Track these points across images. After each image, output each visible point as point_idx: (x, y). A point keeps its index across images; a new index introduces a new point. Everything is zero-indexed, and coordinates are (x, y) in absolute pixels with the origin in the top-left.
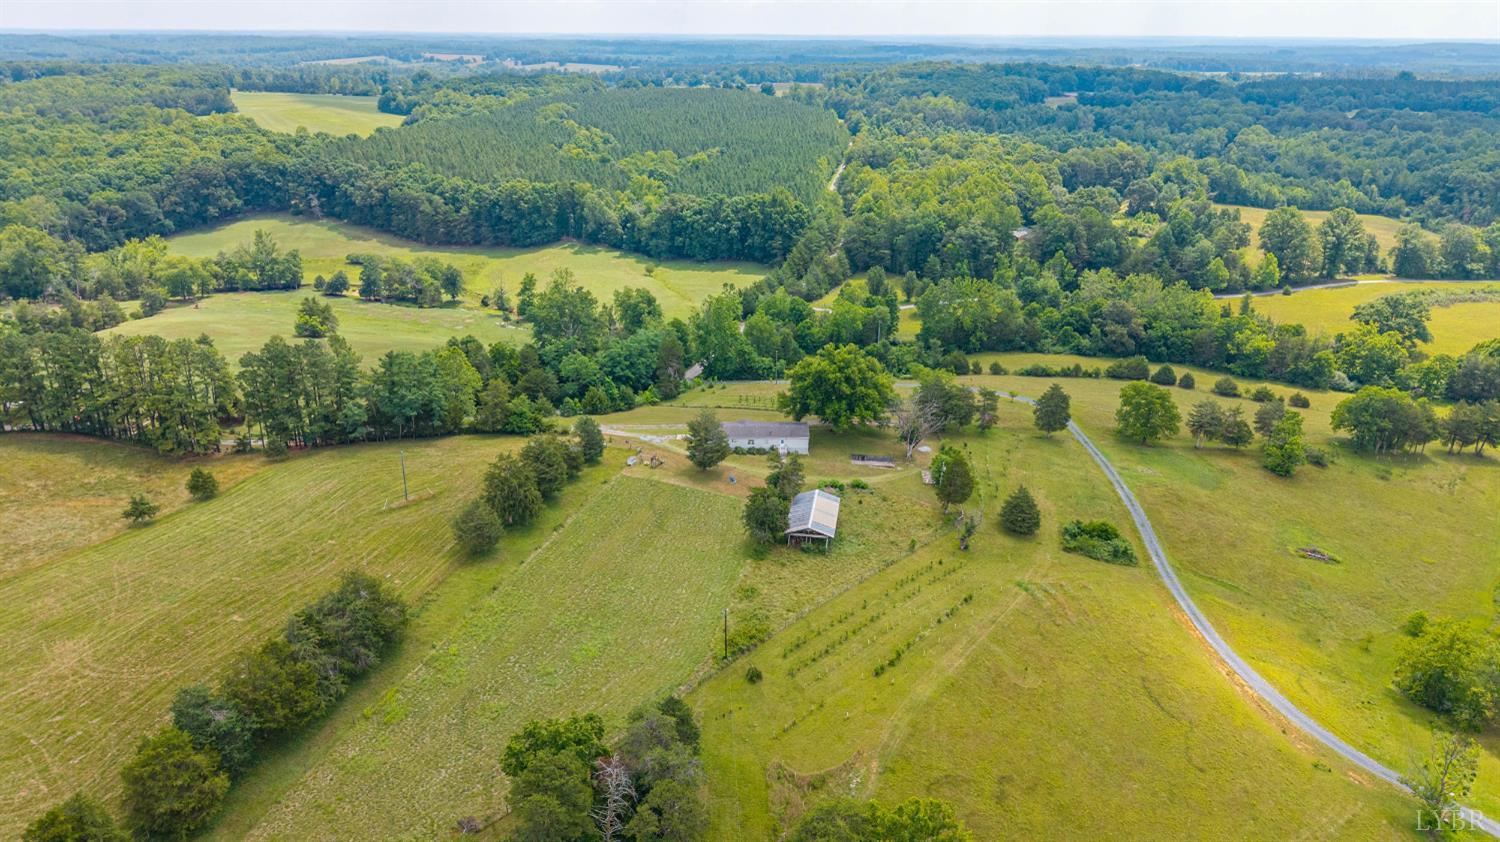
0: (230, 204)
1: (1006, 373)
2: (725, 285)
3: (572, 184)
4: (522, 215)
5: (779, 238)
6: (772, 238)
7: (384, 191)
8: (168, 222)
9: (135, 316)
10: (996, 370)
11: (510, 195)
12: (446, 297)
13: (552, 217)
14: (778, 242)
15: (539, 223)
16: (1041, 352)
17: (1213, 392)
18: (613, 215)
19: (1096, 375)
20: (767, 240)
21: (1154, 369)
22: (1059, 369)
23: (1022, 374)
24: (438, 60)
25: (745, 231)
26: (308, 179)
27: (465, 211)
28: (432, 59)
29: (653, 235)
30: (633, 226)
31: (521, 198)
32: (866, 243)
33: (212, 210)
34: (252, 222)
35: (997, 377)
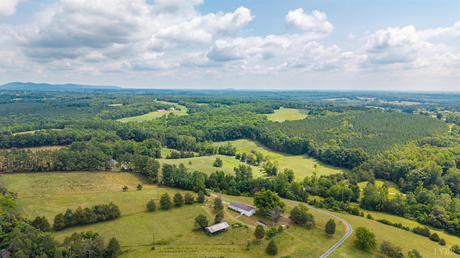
0: (238, 135)
1: (373, 219)
2: (313, 173)
3: (309, 139)
5: (355, 163)
7: (267, 136)
8: (225, 138)
9: (196, 156)
10: (369, 217)
11: (292, 141)
12: (257, 163)
13: (301, 148)
15: (297, 149)
16: (404, 217)
19: (407, 229)
21: (432, 233)
22: (393, 223)
23: (378, 221)
24: (360, 100)
25: (347, 159)
26: (255, 131)
27: (282, 143)
28: (359, 99)
32: (382, 169)
33: (234, 136)
34: (243, 140)
35: (368, 219)
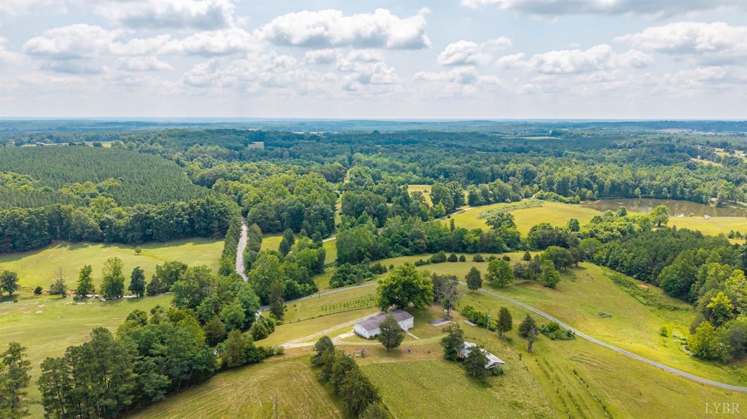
3: (59, 206)
4: (22, 230)
6: (212, 222)
11: (13, 218)
13: (46, 229)
14: (216, 224)
15: (37, 233)
17: (473, 261)
18: (92, 222)
19: (428, 263)
20: (209, 224)
21: (448, 255)
25: (193, 221)
29: (127, 230)
30: (110, 227)
31: (22, 219)
